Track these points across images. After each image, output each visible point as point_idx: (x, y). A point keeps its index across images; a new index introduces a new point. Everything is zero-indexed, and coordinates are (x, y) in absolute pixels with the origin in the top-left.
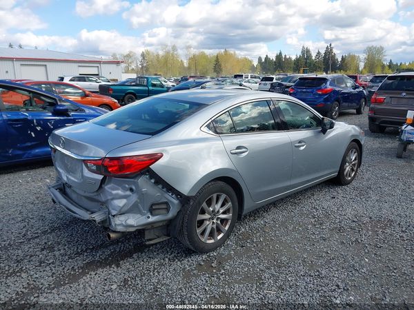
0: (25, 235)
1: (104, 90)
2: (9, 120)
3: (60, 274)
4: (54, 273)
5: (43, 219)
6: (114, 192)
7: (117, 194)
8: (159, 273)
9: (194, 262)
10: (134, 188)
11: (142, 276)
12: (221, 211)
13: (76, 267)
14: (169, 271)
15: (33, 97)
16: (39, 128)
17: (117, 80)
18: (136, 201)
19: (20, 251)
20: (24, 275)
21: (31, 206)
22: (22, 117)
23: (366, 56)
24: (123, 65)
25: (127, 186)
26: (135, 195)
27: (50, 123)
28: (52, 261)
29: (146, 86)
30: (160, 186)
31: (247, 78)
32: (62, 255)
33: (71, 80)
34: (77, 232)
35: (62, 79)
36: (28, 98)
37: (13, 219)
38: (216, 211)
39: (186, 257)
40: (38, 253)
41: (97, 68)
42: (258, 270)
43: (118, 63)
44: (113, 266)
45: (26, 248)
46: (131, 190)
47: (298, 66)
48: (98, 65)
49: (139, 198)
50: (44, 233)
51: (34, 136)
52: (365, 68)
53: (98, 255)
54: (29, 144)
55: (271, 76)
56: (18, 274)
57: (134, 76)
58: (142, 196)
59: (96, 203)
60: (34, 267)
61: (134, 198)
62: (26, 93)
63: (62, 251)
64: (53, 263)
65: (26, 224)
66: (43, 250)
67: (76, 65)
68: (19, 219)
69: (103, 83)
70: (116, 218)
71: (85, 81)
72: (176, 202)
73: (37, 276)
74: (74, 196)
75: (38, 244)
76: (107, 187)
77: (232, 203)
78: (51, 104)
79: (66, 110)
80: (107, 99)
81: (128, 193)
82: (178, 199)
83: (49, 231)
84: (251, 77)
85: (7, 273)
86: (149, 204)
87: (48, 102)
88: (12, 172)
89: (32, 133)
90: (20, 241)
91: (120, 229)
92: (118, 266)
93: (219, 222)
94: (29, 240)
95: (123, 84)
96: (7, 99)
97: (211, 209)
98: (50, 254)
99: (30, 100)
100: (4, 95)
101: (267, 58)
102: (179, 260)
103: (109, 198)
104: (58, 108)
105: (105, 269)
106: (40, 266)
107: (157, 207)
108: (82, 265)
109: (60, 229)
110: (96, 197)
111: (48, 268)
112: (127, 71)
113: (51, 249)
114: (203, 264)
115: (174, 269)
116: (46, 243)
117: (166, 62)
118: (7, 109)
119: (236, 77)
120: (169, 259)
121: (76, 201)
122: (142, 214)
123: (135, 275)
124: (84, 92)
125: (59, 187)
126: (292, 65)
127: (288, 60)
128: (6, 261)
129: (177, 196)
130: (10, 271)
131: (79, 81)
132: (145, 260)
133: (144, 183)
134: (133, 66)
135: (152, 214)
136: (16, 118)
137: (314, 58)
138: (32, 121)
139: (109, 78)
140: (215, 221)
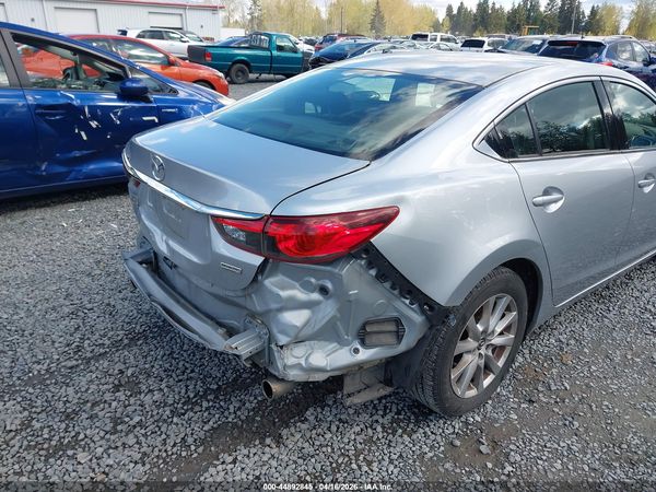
0: (79, 349)
1: (197, 55)
2: (39, 106)
3: (157, 457)
4: (145, 454)
5: (112, 312)
6: (284, 294)
7: (291, 299)
8: (369, 464)
9: (439, 438)
10: (329, 285)
11: (333, 469)
12: (499, 330)
13: (190, 440)
14: (391, 461)
15: (81, 63)
16: (94, 124)
17: (212, 39)
18: (334, 317)
19: (70, 391)
20: (83, 457)
21: (88, 280)
22: (62, 101)
23: (634, 7)
24: (222, 14)
25: (313, 280)
26: (330, 302)
27: (115, 114)
28: (137, 419)
29: (268, 49)
30: (387, 285)
31: (435, 40)
32: (158, 405)
33: (139, 36)
34: (181, 347)
35: (124, 33)
36: (72, 64)
37: (54, 309)
38: (490, 331)
39: (417, 423)
40: (108, 396)
41: (179, 18)
42: (586, 468)
43: (214, 9)
44: (268, 441)
45: (84, 381)
46: (323, 290)
47: (513, 22)
48: (181, 11)
49: (339, 310)
50: (117, 345)
51: (85, 138)
52: (629, 28)
53: (231, 407)
54: (77, 154)
55: (480, 38)
56: (70, 452)
57: (240, 33)
58: (346, 305)
59: (235, 309)
60: (102, 434)
61: (329, 309)
62: (68, 53)
63: (157, 396)
64: (140, 424)
65: (80, 321)
66: (117, 388)
67: (145, 11)
68: (66, 310)
69: (193, 43)
70: (286, 352)
71: (163, 39)
72: (418, 318)
73: (111, 462)
74: (179, 283)
75: (106, 373)
76: (270, 283)
77: (520, 314)
78: (114, 77)
79: (145, 90)
80: (206, 72)
81: (316, 296)
82: (423, 312)
83: (126, 341)
84: (442, 39)
85: (46, 446)
86: (359, 323)
87: (109, 74)
88: (48, 205)
89: (83, 133)
90: (70, 364)
91: (294, 375)
92: (279, 440)
93: (490, 353)
94: (88, 361)
95: (226, 46)
96: (34, 65)
97: (480, 328)
98: (132, 400)
99: (76, 69)
100: (28, 59)
101: (461, 8)
102: (404, 431)
103: (274, 306)
104: (128, 84)
105: (253, 450)
106: (114, 431)
107: (375, 328)
108: (202, 435)
109: (146, 338)
110: (240, 301)
111: (131, 440)
112: (227, 25)
113: (133, 386)
114: (458, 443)
115: (401, 456)
116: (121, 372)
117: (292, 9)
118: (35, 84)
119: (415, 37)
120: (383, 427)
121: (186, 294)
122: (342, 343)
123: (319, 466)
124: (167, 56)
125: (144, 257)
126: (505, 21)
127: (497, 12)
128: (43, 415)
129: (421, 306)
130: (53, 443)
131: (153, 38)
132: (334, 428)
133: (353, 277)
134: (237, 17)
135: (363, 343)
136: (50, 101)
137: (542, 9)
138: (80, 110)
139: (201, 36)
140: (483, 351)
